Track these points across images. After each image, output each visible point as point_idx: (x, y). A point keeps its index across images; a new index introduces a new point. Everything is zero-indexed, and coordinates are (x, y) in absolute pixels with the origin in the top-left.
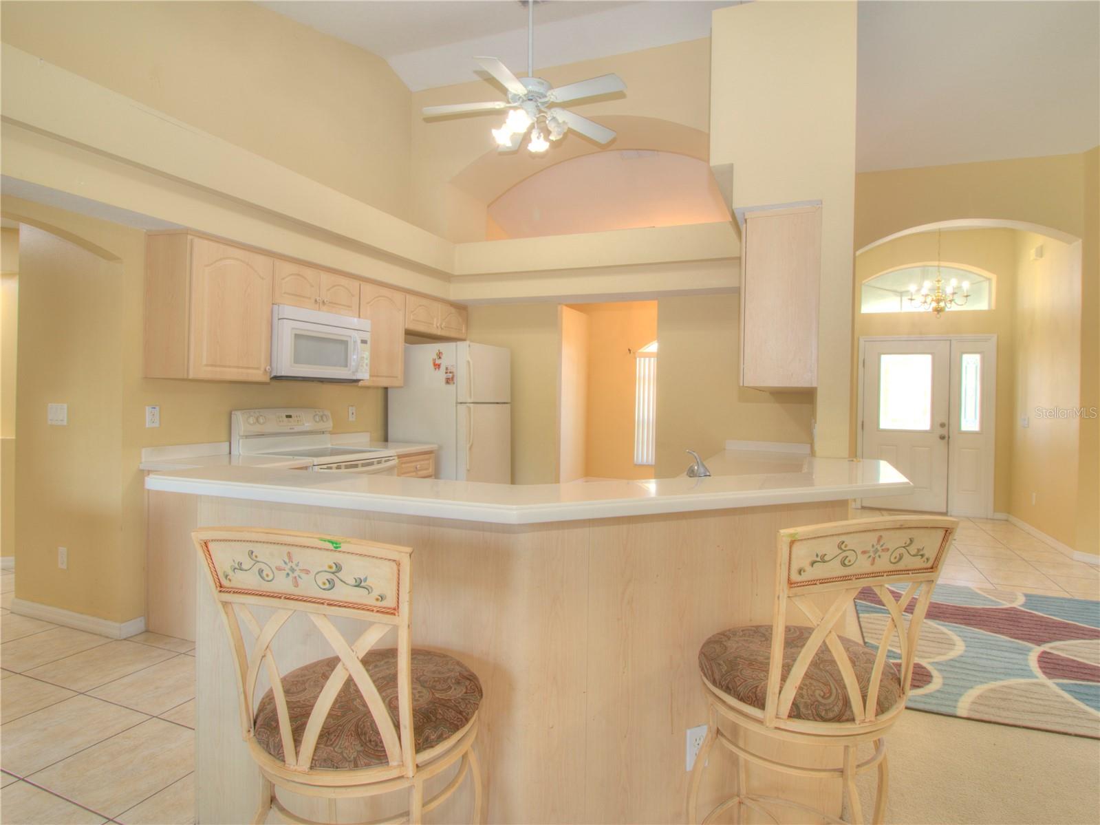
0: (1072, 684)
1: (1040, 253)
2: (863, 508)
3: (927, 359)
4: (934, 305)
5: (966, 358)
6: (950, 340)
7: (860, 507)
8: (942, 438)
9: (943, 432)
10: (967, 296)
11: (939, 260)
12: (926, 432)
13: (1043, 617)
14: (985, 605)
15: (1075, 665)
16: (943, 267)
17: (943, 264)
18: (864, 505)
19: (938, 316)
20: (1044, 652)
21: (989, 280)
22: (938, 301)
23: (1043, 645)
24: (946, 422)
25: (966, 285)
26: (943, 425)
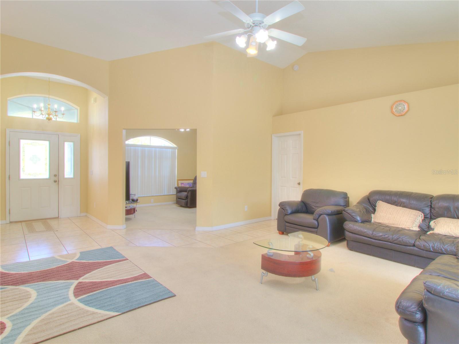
0: (86, 297)
1: (95, 100)
2: (11, 222)
3: (47, 143)
4: (47, 116)
5: (66, 144)
6: (59, 135)
7: (9, 222)
8: (55, 181)
9: (56, 179)
10: (63, 114)
11: (49, 95)
12: (46, 179)
13: (85, 263)
14: (59, 265)
15: (92, 284)
16: (51, 98)
17: (51, 97)
18: (11, 220)
19: (49, 122)
20: (80, 283)
21: (76, 109)
22: (49, 115)
23: (79, 279)
24: (57, 174)
25: (63, 109)
26: (55, 176)
